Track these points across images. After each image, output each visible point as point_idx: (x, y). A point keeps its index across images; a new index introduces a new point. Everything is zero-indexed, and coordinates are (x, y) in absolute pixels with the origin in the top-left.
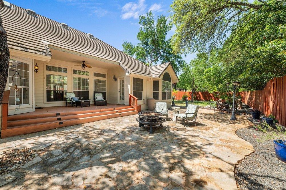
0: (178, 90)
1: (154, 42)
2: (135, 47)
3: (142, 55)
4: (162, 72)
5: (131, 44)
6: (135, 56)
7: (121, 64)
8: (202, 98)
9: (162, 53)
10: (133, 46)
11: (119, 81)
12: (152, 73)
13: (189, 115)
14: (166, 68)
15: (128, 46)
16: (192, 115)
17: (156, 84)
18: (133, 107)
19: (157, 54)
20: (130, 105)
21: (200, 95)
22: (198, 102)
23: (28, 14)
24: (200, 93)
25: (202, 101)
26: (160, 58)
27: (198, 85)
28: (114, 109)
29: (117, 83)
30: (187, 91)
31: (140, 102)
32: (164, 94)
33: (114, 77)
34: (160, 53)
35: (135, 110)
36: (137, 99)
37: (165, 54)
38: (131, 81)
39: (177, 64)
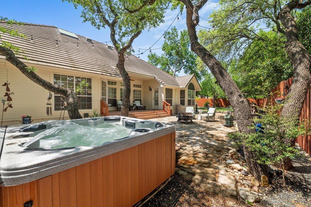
0: (200, 98)
1: (178, 53)
2: (160, 58)
3: (166, 65)
4: (187, 83)
5: (156, 55)
6: (159, 66)
7: (156, 78)
8: (223, 104)
9: (185, 63)
10: (158, 57)
11: (153, 91)
12: (179, 83)
13: (210, 115)
14: (191, 79)
15: (153, 57)
16: (212, 115)
17: (182, 92)
18: (166, 111)
19: (180, 63)
20: (164, 109)
21: (221, 102)
22: (219, 109)
23: (87, 41)
24: (221, 100)
25: (223, 107)
26: (183, 67)
27: (219, 93)
28: (154, 112)
29: (152, 92)
30: (209, 98)
31: (171, 108)
32: (189, 101)
33: (150, 87)
34: (183, 63)
35: (168, 113)
36: (170, 105)
37: (188, 64)
38: (164, 91)
39: (199, 73)
